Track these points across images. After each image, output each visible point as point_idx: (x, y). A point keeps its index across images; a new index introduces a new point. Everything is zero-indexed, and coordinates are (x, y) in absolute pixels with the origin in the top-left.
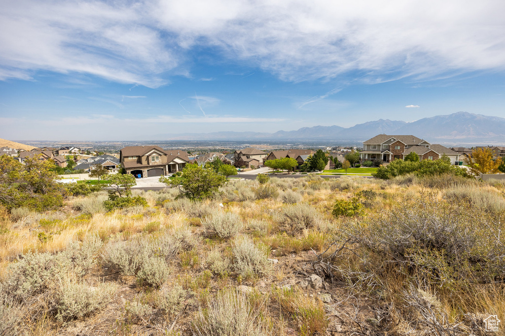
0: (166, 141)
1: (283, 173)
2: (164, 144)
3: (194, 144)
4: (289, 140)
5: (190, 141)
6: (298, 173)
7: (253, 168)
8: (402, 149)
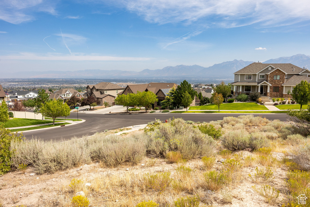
0: (29, 79)
1: (140, 111)
2: (26, 82)
3: (58, 82)
4: (154, 78)
5: (55, 79)
6: (158, 112)
7: (107, 105)
8: (282, 79)
